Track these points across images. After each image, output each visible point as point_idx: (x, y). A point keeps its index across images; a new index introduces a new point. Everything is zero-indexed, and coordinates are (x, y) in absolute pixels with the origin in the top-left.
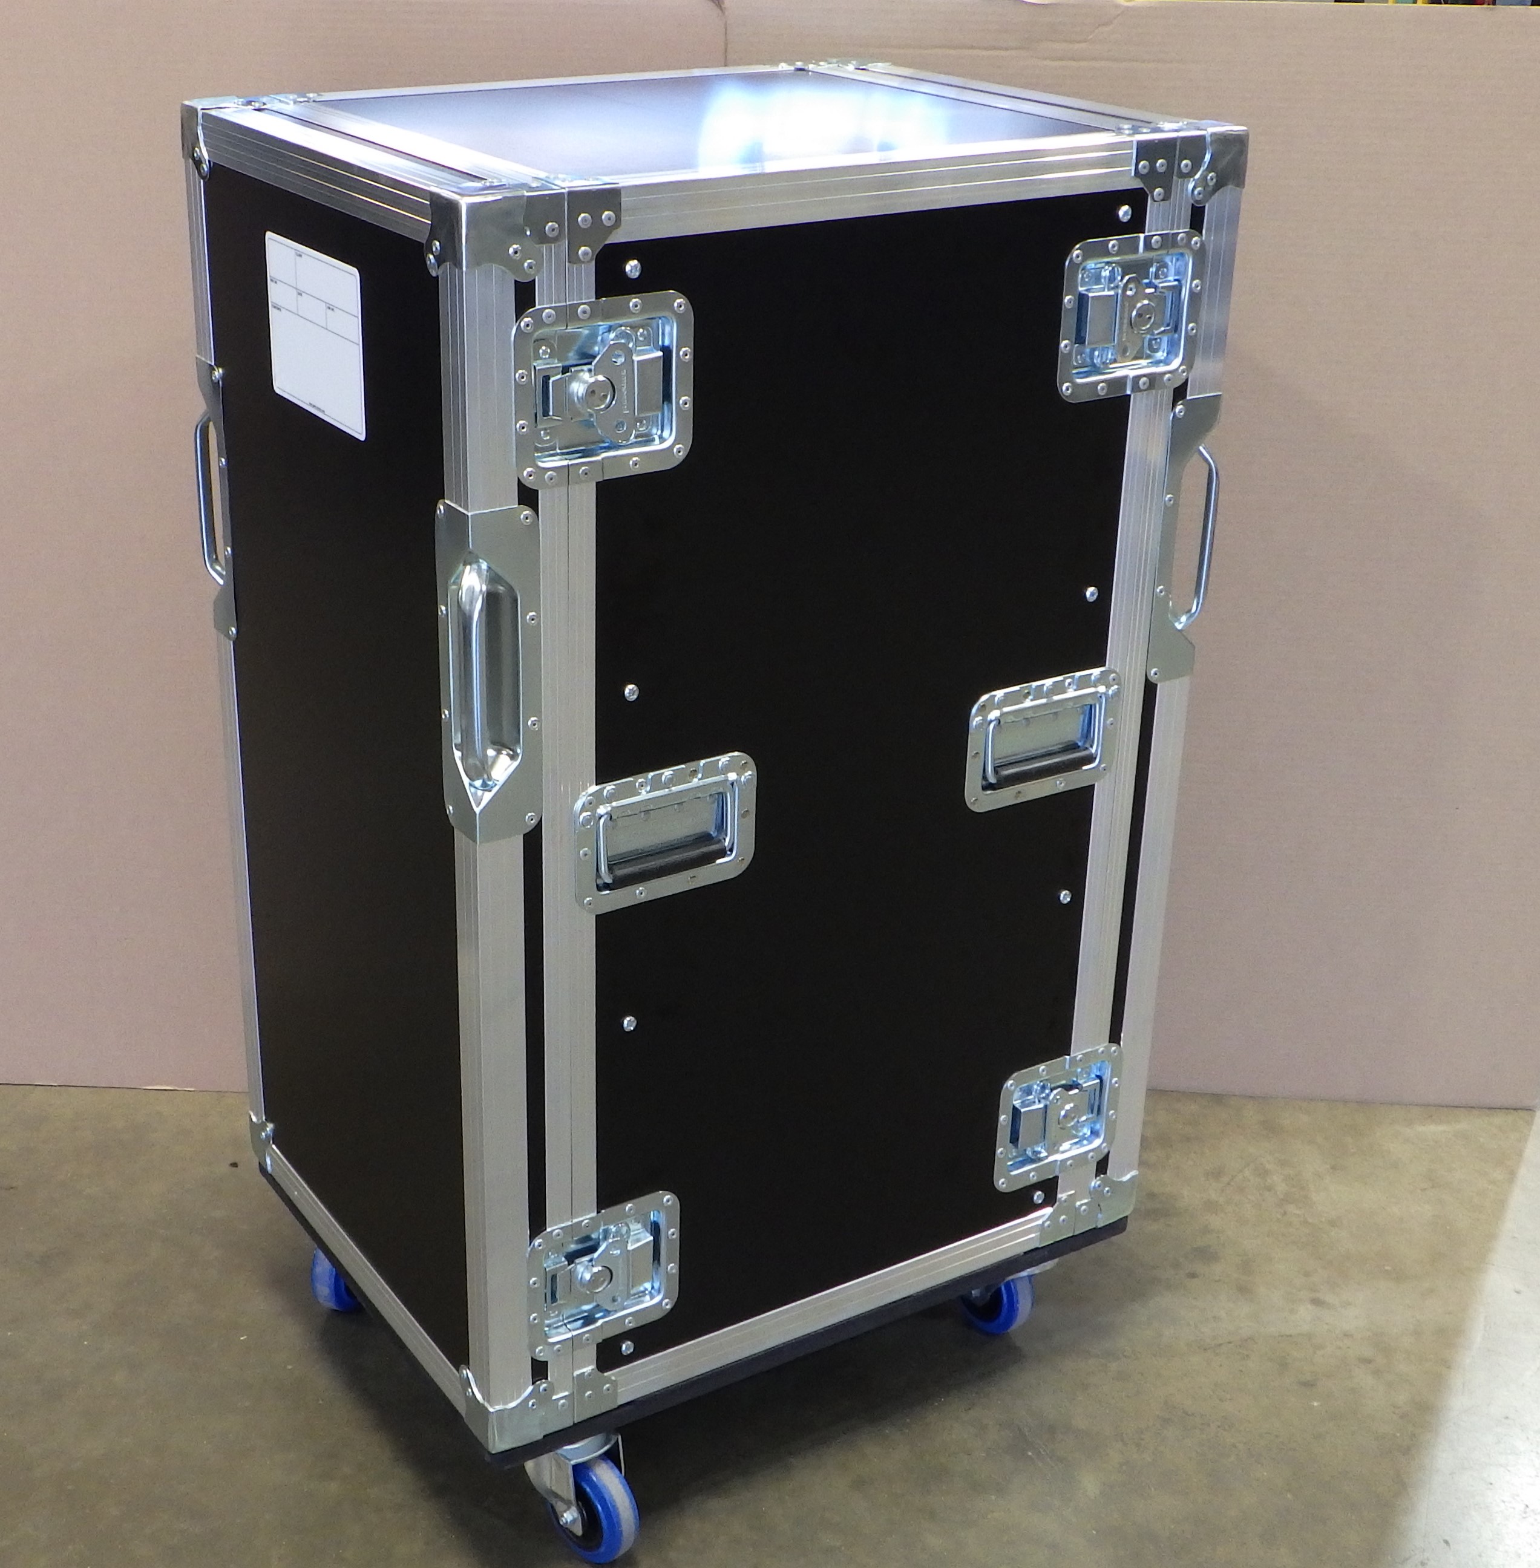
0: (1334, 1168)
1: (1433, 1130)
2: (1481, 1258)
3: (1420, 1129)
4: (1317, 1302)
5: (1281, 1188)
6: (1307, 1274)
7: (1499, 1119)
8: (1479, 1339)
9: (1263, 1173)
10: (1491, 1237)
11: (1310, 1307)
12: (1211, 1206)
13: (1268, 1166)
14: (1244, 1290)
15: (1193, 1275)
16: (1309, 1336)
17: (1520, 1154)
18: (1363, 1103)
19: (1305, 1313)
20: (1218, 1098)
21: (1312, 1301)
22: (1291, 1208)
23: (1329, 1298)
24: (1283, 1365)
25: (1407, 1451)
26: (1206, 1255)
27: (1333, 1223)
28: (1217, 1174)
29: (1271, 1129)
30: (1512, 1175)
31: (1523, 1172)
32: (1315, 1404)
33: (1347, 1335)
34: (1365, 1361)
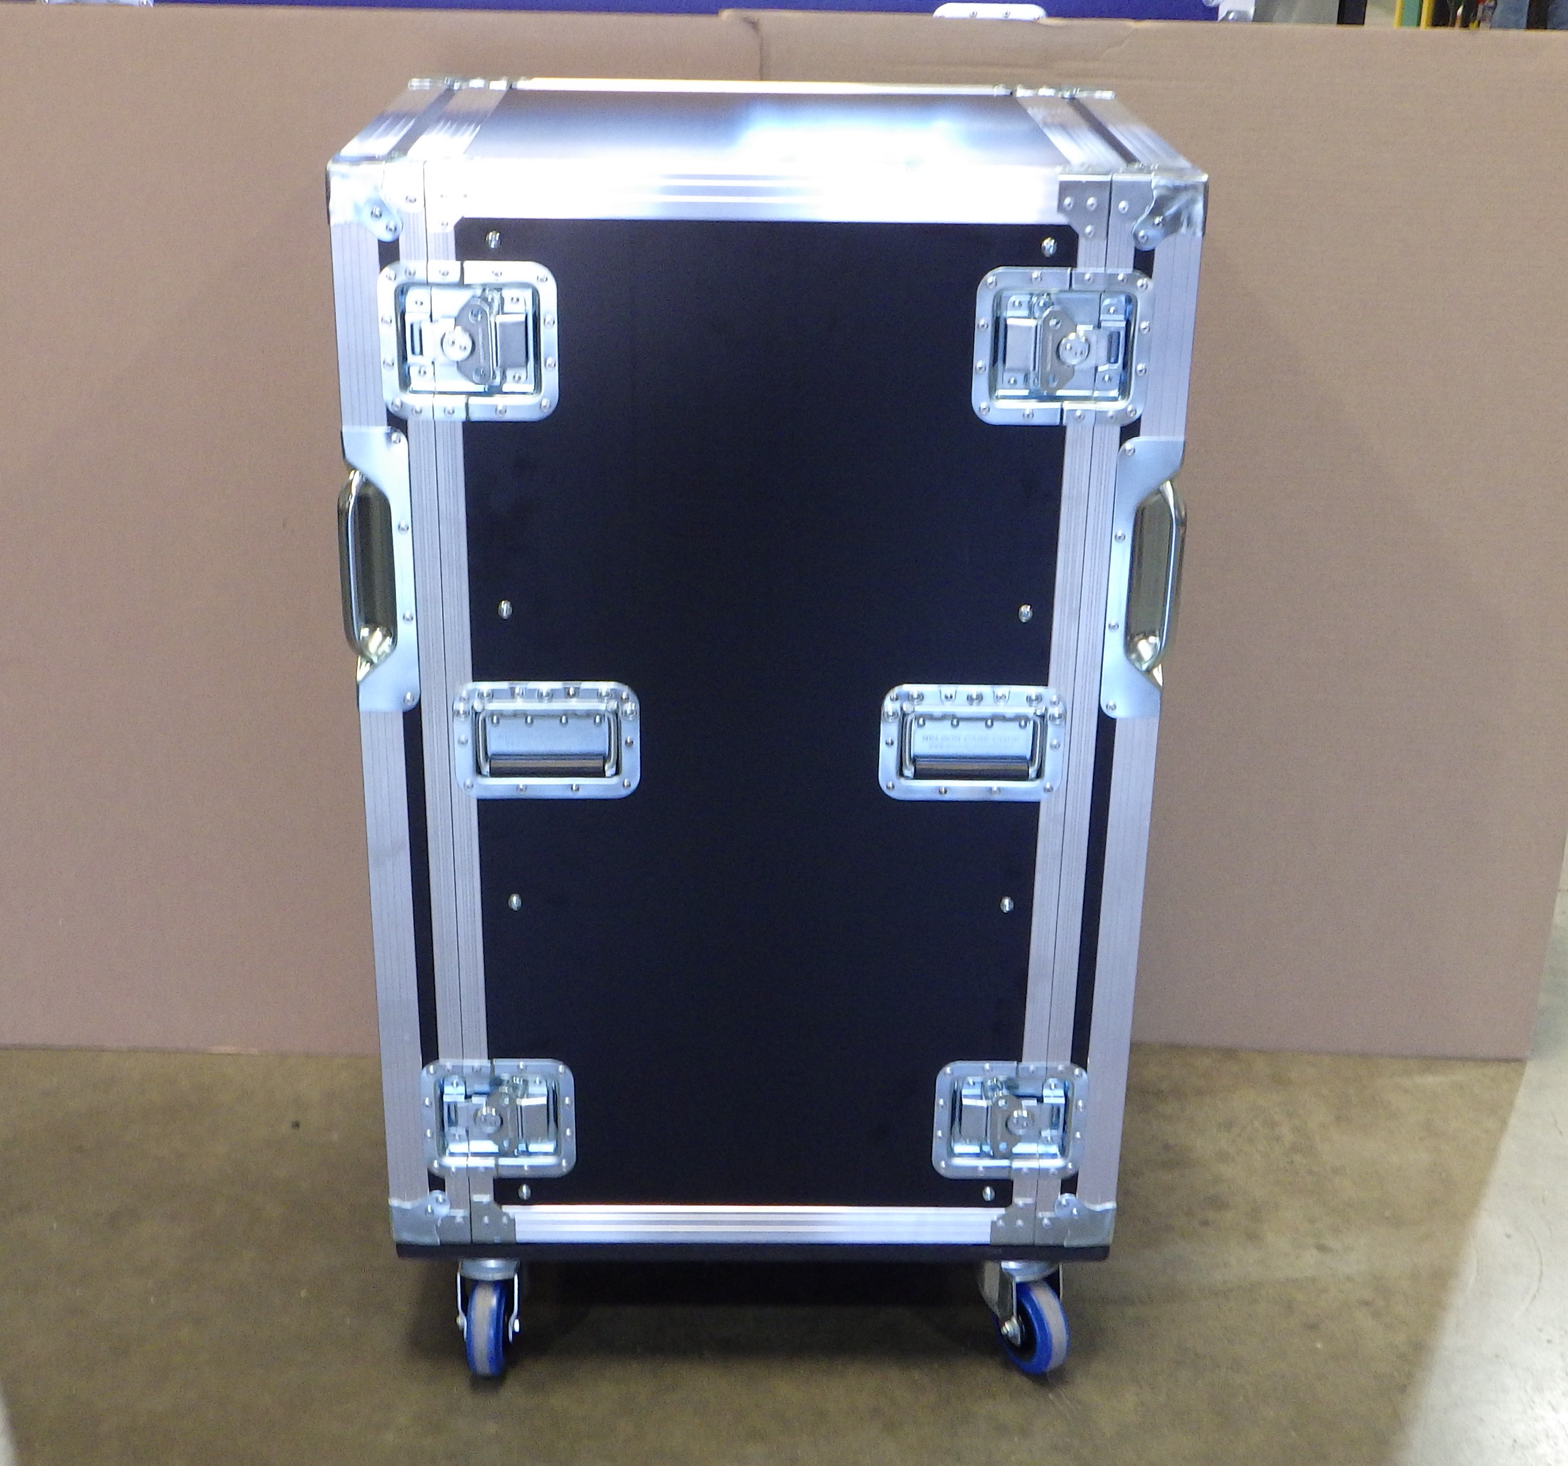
0: (1338, 1119)
1: (1430, 1081)
2: (1474, 1203)
3: (1419, 1080)
4: (1322, 1248)
5: (1289, 1138)
6: (1312, 1221)
7: (1490, 1070)
8: (1472, 1280)
9: (1273, 1125)
10: (1483, 1183)
11: (1315, 1252)
12: (1223, 1157)
13: (1277, 1118)
14: (1253, 1237)
15: (1205, 1223)
16: (1313, 1280)
17: (1511, 1104)
18: (1365, 1056)
19: (1311, 1256)
20: (1230, 1053)
21: (1317, 1247)
22: (1298, 1158)
23: (1331, 1243)
24: (1289, 1307)
25: (1403, 1389)
26: (1218, 1203)
27: (1335, 1171)
28: (1228, 1125)
29: (1279, 1080)
30: (1504, 1122)
31: (1513, 1120)
32: (1319, 1345)
33: (1349, 1279)
34: (1366, 1304)
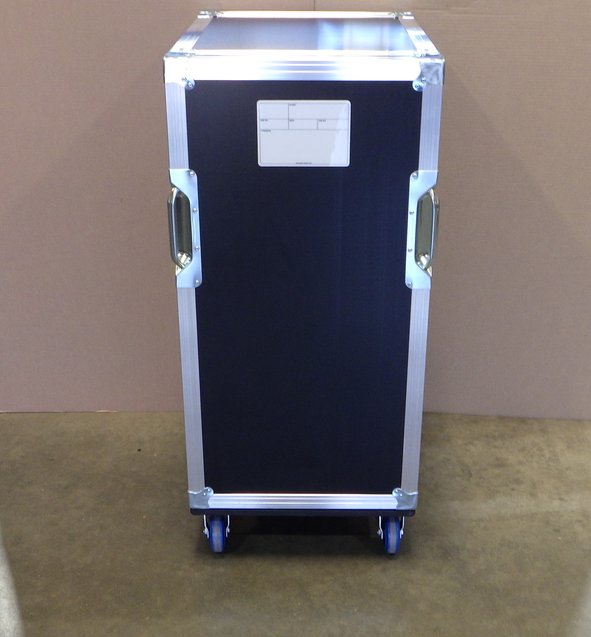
0: (568, 447)
4: (561, 499)
5: (548, 455)
6: (557, 489)
9: (540, 450)
11: (558, 501)
12: (521, 463)
13: (543, 447)
14: (533, 495)
15: (514, 490)
16: (558, 512)
18: (579, 421)
19: (556, 504)
20: (523, 420)
21: (559, 499)
22: (551, 463)
23: (566, 498)
24: (548, 523)
26: (519, 482)
27: (568, 469)
28: (523, 450)
29: (544, 431)
32: (560, 538)
33: (573, 512)
34: (580, 521)
